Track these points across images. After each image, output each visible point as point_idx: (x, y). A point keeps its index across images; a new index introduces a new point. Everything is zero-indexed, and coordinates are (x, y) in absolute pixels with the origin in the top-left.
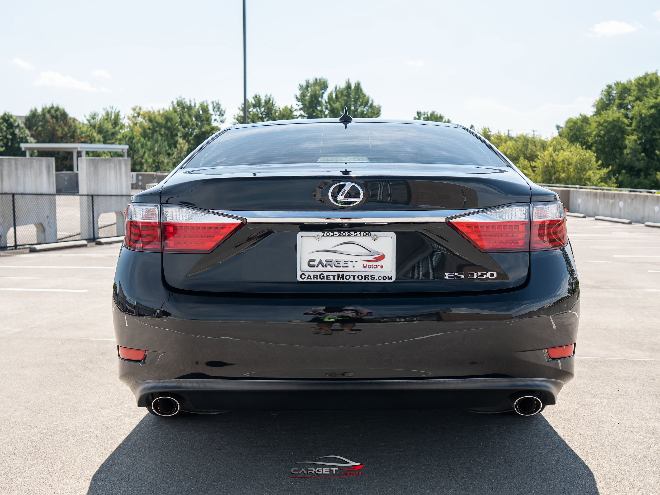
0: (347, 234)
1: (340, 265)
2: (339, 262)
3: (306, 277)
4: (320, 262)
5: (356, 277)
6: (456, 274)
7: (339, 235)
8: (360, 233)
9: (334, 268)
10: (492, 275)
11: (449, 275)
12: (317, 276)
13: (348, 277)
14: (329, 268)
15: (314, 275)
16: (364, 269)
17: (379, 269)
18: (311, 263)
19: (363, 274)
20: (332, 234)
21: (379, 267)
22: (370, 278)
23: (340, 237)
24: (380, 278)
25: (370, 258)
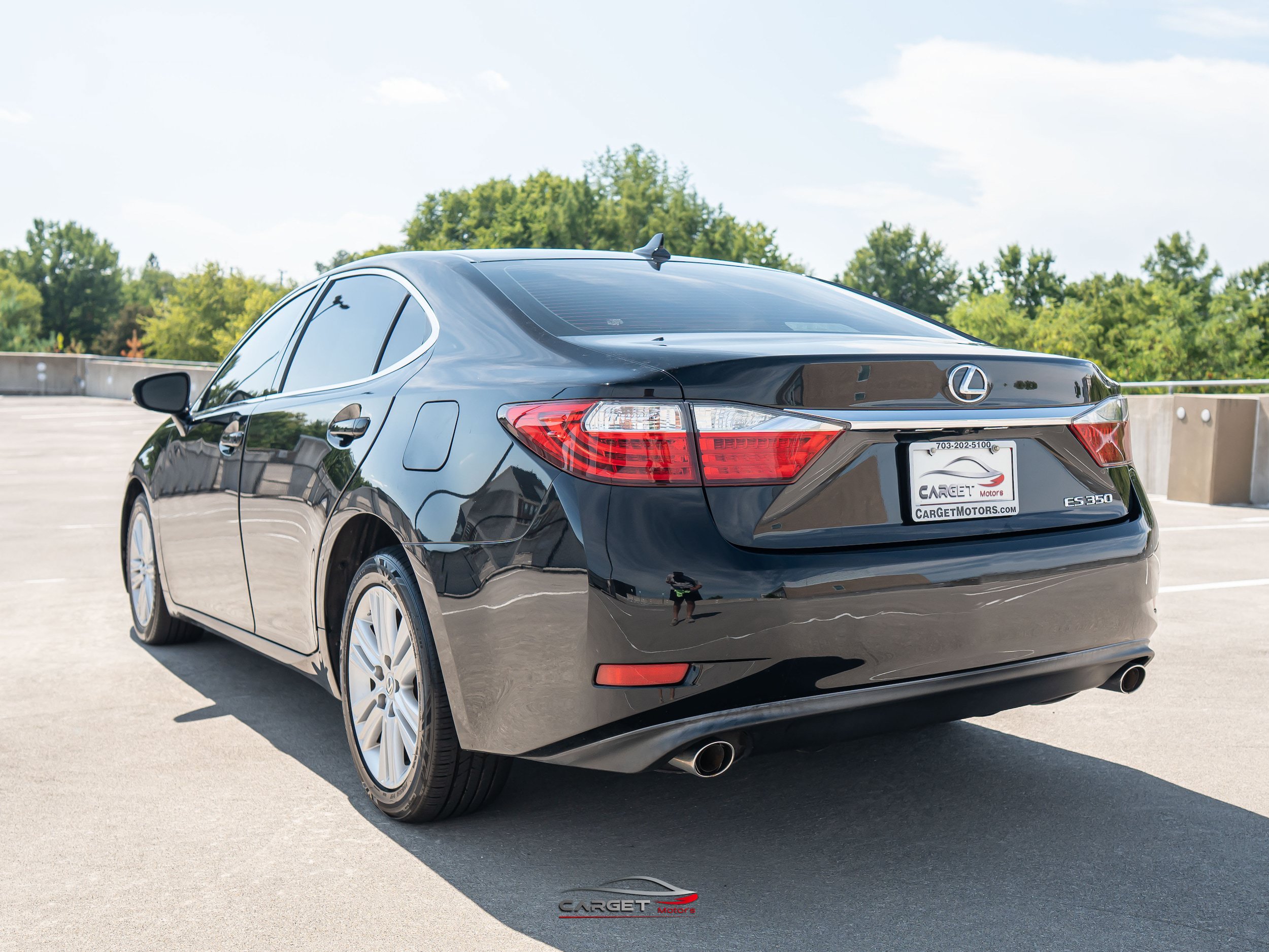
0: (965, 445)
1: (955, 494)
2: (954, 489)
3: (922, 514)
4: (933, 491)
5: (977, 511)
6: (1076, 499)
7: (956, 447)
8: (979, 443)
9: (950, 500)
10: (1108, 498)
11: (1069, 500)
12: (934, 511)
13: (968, 512)
14: (943, 499)
15: (931, 511)
16: (985, 498)
17: (998, 497)
18: (924, 492)
19: (984, 505)
20: (947, 445)
21: (999, 493)
22: (992, 510)
23: (956, 450)
24: (1003, 510)
25: (988, 481)
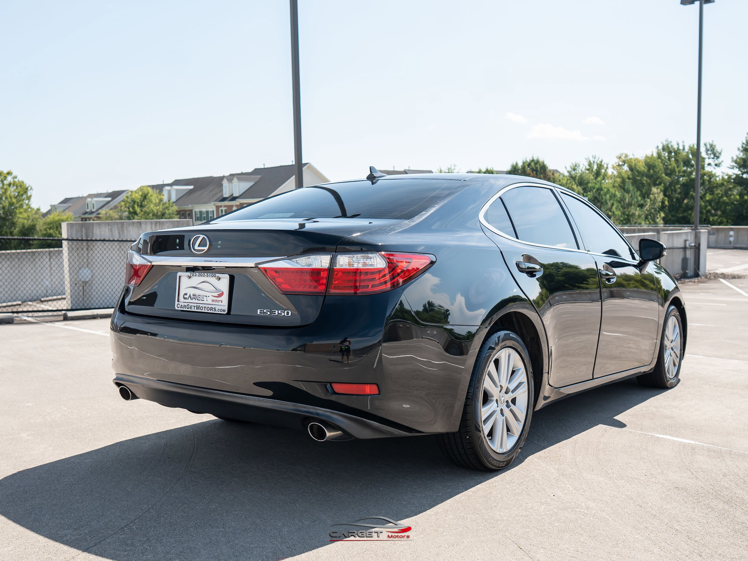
0: (203, 275)
1: (200, 299)
2: (199, 297)
3: (180, 306)
4: (190, 296)
5: (206, 308)
6: (265, 311)
7: (199, 276)
8: (210, 275)
9: (197, 301)
10: (288, 313)
11: (260, 311)
12: (186, 306)
13: (202, 308)
14: (194, 301)
15: (184, 305)
16: (214, 303)
17: (220, 303)
18: (185, 296)
19: (210, 306)
20: (195, 274)
21: (220, 301)
22: (213, 309)
23: (199, 277)
24: (219, 310)
25: (216, 294)
